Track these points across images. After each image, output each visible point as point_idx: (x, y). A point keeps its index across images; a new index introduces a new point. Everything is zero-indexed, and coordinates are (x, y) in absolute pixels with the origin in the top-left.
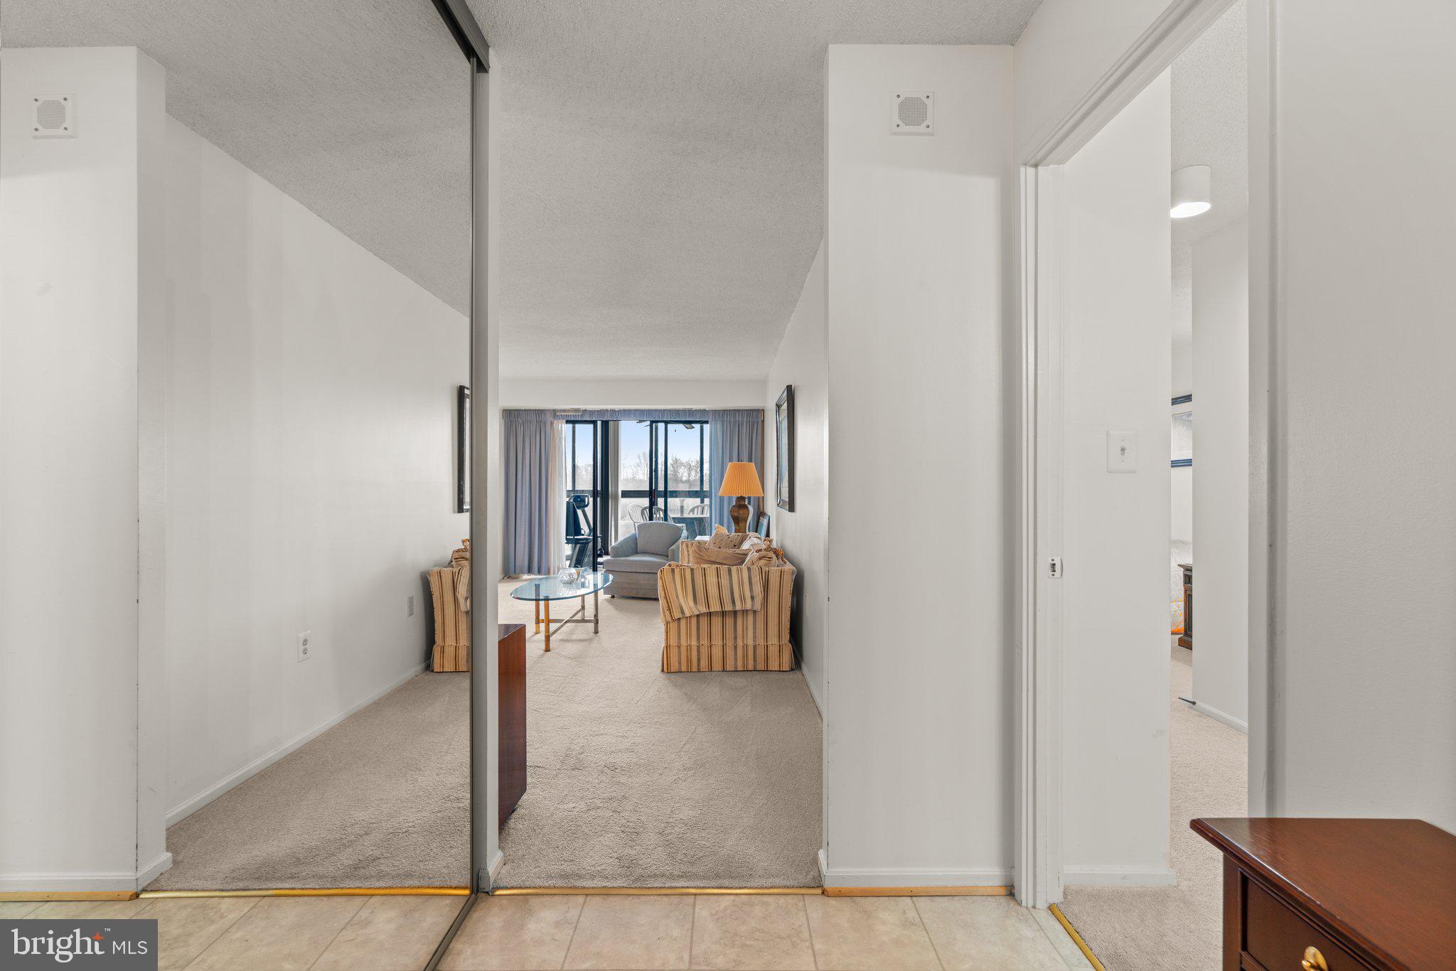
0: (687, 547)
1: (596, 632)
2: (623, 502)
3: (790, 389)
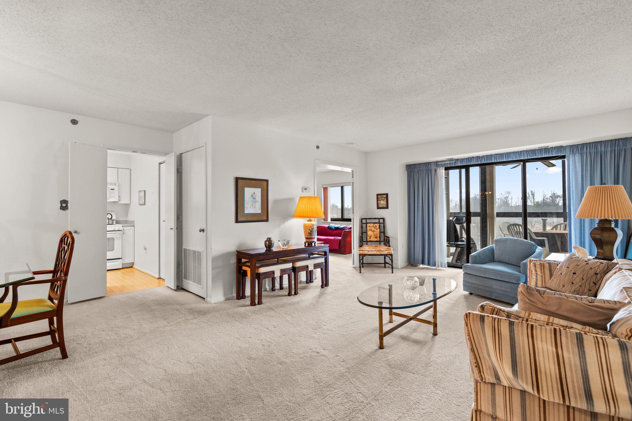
0: (535, 266)
1: (435, 334)
2: (498, 221)
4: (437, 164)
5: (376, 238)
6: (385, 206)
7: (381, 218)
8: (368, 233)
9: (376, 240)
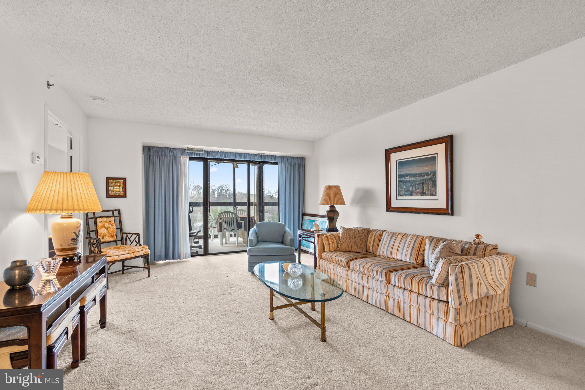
3: (451, 137)
4: (184, 151)
5: (112, 236)
6: (122, 194)
7: (116, 210)
8: (99, 231)
9: (112, 239)
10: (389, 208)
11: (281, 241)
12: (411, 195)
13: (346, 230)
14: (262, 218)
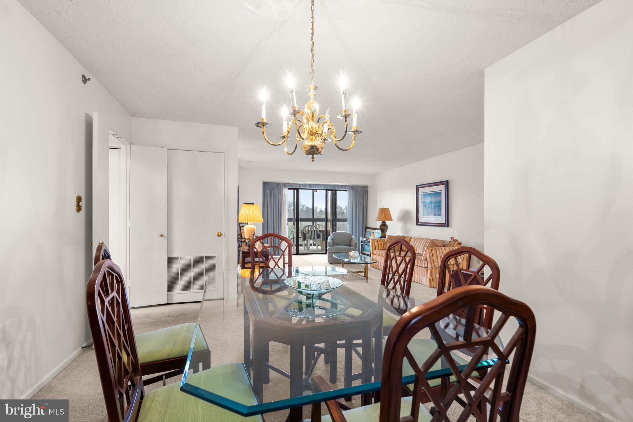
3: (447, 182)
4: (285, 185)
10: (418, 223)
11: (349, 244)
12: (429, 215)
13: (390, 236)
14: (335, 230)
